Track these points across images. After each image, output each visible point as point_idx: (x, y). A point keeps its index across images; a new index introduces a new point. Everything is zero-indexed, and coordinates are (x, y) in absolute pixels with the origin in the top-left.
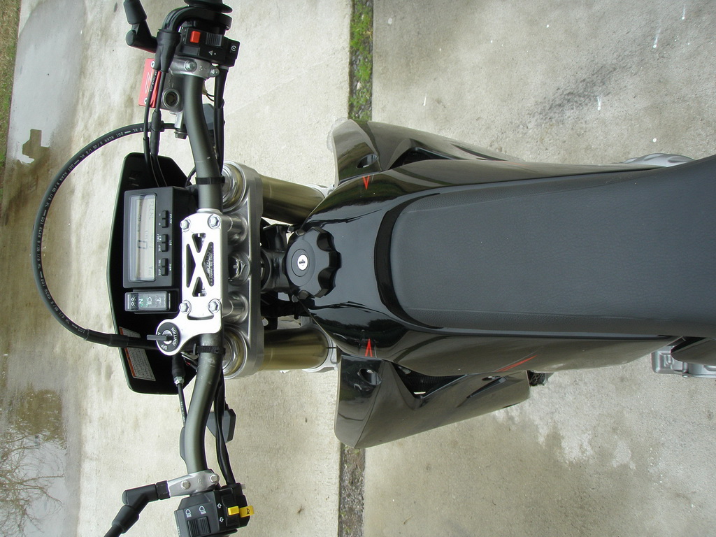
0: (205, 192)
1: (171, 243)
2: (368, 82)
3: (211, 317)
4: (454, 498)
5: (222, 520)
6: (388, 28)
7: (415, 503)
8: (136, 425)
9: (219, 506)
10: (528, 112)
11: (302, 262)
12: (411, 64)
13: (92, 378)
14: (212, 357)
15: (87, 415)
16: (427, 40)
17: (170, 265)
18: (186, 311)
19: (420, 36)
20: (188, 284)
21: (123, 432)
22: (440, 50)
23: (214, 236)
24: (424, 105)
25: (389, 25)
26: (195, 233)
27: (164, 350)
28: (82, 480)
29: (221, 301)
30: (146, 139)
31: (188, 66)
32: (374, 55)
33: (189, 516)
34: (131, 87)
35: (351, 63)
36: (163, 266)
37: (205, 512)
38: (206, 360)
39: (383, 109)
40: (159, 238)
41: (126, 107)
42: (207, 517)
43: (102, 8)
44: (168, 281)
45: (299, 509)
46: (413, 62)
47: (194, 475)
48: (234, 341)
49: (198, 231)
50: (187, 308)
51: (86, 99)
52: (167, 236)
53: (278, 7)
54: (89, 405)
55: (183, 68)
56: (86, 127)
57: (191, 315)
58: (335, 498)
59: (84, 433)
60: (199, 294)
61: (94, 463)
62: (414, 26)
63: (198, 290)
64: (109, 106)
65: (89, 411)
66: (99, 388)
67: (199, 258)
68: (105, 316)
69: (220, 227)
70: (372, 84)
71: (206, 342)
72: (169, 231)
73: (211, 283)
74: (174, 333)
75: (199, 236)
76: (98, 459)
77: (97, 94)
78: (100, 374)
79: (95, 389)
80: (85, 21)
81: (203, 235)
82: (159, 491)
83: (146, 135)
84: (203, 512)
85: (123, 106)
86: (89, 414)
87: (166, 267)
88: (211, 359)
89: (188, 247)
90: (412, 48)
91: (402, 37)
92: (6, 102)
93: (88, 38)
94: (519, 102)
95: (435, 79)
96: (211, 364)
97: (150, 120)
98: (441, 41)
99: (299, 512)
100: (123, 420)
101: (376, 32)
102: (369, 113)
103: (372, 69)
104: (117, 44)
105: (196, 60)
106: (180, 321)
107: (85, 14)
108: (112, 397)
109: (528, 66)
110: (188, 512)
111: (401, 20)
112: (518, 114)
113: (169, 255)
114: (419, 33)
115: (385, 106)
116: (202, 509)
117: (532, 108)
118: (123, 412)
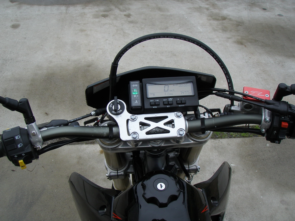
0: (197, 124)
1: (168, 107)
2: (240, 135)
3: (129, 134)
4: (55, 191)
5: (16, 156)
6: (265, 144)
7: (52, 171)
8: (82, 31)
9: (24, 155)
10: (231, 217)
11: (161, 186)
12: (249, 157)
13: (102, 8)
14: (107, 134)
15: (86, 6)
16: (261, 164)
17: (156, 107)
18: (131, 119)
19: (262, 160)
20: (146, 119)
21: (79, 24)
22: (257, 171)
23: (173, 133)
24: (232, 165)
25: (266, 144)
26: (175, 121)
27: (109, 106)
28: (57, 6)
29: (138, 139)
30: (225, 91)
31: (268, 119)
32: (252, 138)
33: (17, 138)
34: (230, 19)
36: (155, 103)
37: (19, 147)
39: (229, 144)
40: (171, 99)
41: (222, 17)
42: (17, 148)
44: (147, 106)
45: (47, 113)
46: (251, 158)
47: (40, 136)
49: (175, 123)
50: (133, 119)
52: (172, 104)
53: (271, 88)
54: (90, 7)
55: (266, 116)
57: (130, 122)
59: (78, 6)
60: (141, 126)
61: (65, 11)
62: (267, 157)
63: (143, 125)
64: (221, 9)
65: (88, 7)
66: (98, 11)
67: (161, 124)
68: (129, 12)
69: (178, 136)
70: (239, 137)
71: (114, 129)
72: (175, 105)
73: (148, 133)
74: (119, 112)
75: (173, 123)
76: (66, 13)
78: (104, 11)
79: (97, 9)
81: (173, 126)
82: (30, 119)
83: (227, 91)
84: (19, 146)
85: (222, 15)
86: (86, 7)
87: (155, 105)
88: (106, 134)
89: (167, 117)
90: (256, 157)
91: (261, 152)
94: (235, 213)
95: (243, 169)
96: (103, 135)
97: (235, 94)
98: (261, 171)
99: (46, 113)
100: (84, 24)
101: (263, 138)
102: (226, 137)
103: (246, 137)
104: (249, 11)
105: (270, 123)
106: (126, 115)
108: (94, 18)
109: (252, 217)
110: (18, 137)
111: (269, 151)
112: (230, 213)
113: (162, 106)
114: (263, 160)
115: (230, 145)
116: (21, 145)
117: (233, 220)
118: (88, 24)
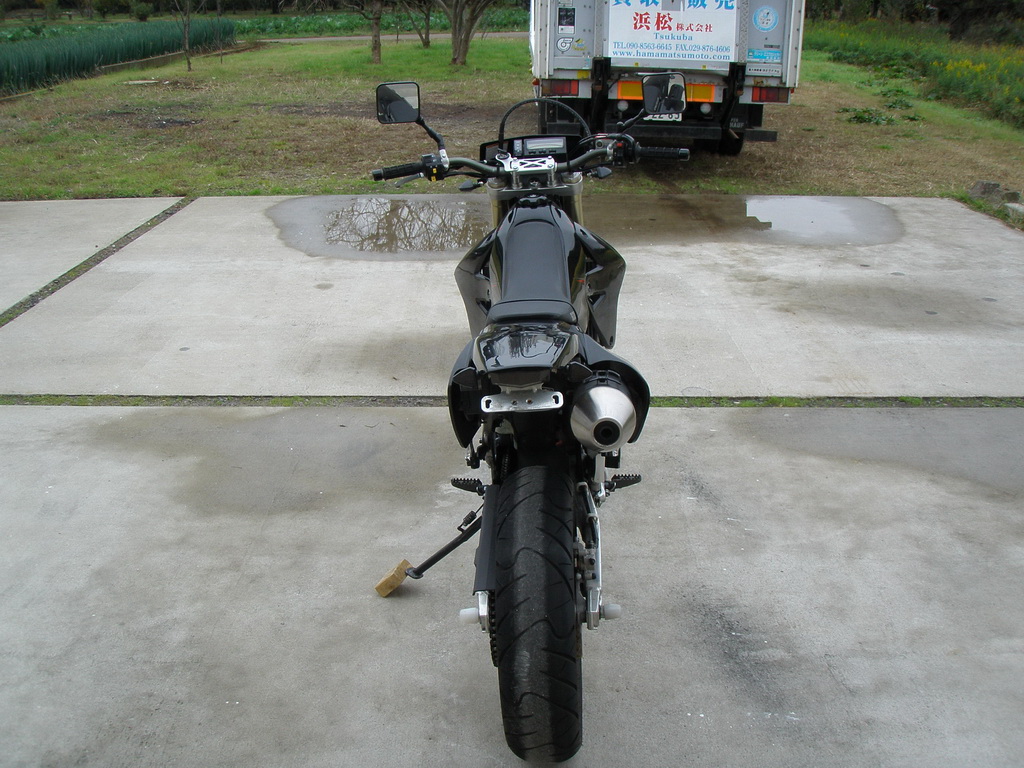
0: (564, 164)
1: (543, 154)
14: (496, 172)
20: (525, 160)
23: (544, 167)
29: (519, 173)
34: (778, 280)
35: (757, 398)
38: (494, 169)
39: (712, 412)
40: (544, 150)
41: (759, 277)
43: (869, 256)
44: (526, 154)
45: (396, 378)
48: (503, 183)
49: (547, 162)
50: (515, 161)
51: (776, 250)
52: (545, 152)
56: (748, 251)
57: (513, 162)
58: (407, 394)
63: (522, 164)
64: (763, 266)
67: (536, 163)
69: (548, 169)
71: (501, 169)
72: (547, 153)
73: (526, 168)
74: (505, 157)
75: (545, 162)
77: (779, 257)
80: (860, 246)
81: (545, 164)
85: (761, 275)
87: (532, 153)
89: (540, 159)
92: (795, 191)
93: (841, 248)
99: (394, 378)
104: (826, 268)
106: (510, 159)
107: (868, 245)
113: (537, 153)
